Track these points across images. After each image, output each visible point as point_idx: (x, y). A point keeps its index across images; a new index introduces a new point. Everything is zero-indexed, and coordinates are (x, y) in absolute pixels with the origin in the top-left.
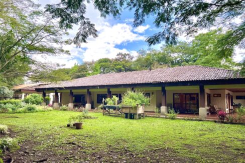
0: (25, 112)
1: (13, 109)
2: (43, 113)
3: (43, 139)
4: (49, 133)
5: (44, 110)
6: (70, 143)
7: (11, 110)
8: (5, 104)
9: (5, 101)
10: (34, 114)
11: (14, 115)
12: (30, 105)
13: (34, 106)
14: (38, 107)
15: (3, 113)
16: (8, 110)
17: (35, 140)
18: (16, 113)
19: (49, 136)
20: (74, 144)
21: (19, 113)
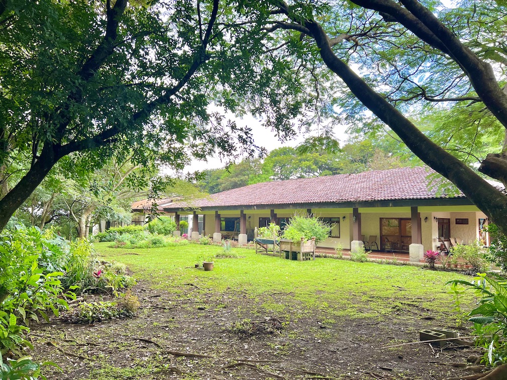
0: (148, 247)
1: (132, 242)
2: (173, 248)
3: (162, 279)
4: (170, 273)
5: (174, 244)
6: (188, 284)
7: (129, 243)
8: (121, 233)
9: (121, 228)
10: (160, 250)
11: (133, 251)
12: (155, 236)
13: (162, 237)
14: (166, 239)
15: (118, 247)
16: (125, 244)
17: (153, 280)
18: (136, 247)
19: (169, 276)
20: (192, 285)
21: (140, 248)
